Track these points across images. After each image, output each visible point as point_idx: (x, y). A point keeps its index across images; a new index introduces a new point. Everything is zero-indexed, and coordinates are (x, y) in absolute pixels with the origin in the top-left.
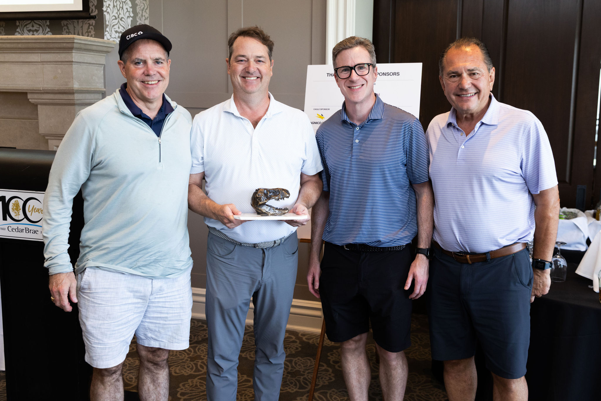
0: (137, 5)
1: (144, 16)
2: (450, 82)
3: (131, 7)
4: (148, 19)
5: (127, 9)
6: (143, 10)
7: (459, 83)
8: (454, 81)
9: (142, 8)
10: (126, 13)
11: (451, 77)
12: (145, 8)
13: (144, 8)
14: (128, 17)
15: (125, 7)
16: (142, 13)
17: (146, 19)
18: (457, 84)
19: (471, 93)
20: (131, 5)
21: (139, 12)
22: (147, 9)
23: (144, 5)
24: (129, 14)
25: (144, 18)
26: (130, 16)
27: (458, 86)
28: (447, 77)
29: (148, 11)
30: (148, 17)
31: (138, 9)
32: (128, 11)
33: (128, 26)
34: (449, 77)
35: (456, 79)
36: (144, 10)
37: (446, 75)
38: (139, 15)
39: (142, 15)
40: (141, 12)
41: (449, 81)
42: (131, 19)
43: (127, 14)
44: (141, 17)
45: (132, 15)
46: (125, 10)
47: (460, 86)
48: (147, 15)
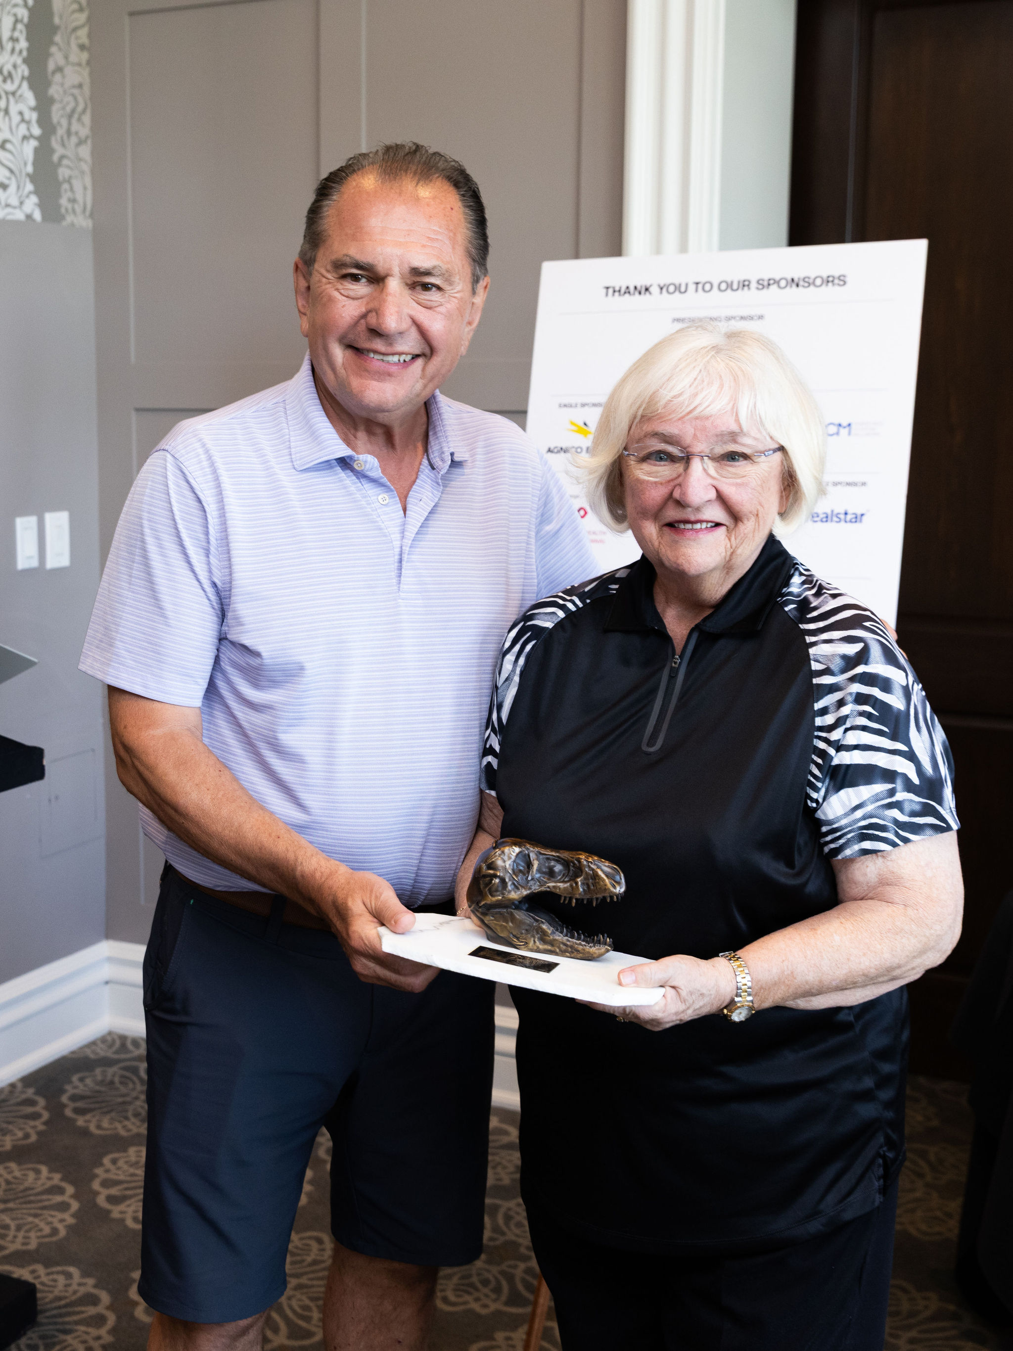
0: (51, 101)
1: (77, 133)
2: (336, 294)
3: (33, 109)
4: (89, 142)
5: (21, 113)
6: (70, 116)
7: (371, 306)
8: (351, 294)
9: (69, 109)
10: (18, 126)
11: (344, 277)
12: (80, 108)
13: (73, 111)
14: (25, 138)
15: (14, 109)
16: (70, 124)
17: (80, 143)
18: (364, 310)
19: (400, 354)
20: (32, 102)
21: (59, 123)
22: (84, 111)
23: (75, 99)
24: (28, 129)
25: (74, 140)
26: (32, 136)
27: (364, 316)
28: (328, 271)
29: (87, 119)
30: (87, 138)
31: (56, 113)
32: (23, 120)
33: (25, 164)
34: (336, 276)
35: (361, 288)
36: (76, 116)
37: (329, 267)
38: (61, 132)
39: (69, 133)
40: (64, 122)
41: (337, 290)
42: (33, 143)
43: (23, 130)
44: (65, 137)
45: (37, 131)
46: (16, 118)
47: (372, 320)
48: (84, 132)
